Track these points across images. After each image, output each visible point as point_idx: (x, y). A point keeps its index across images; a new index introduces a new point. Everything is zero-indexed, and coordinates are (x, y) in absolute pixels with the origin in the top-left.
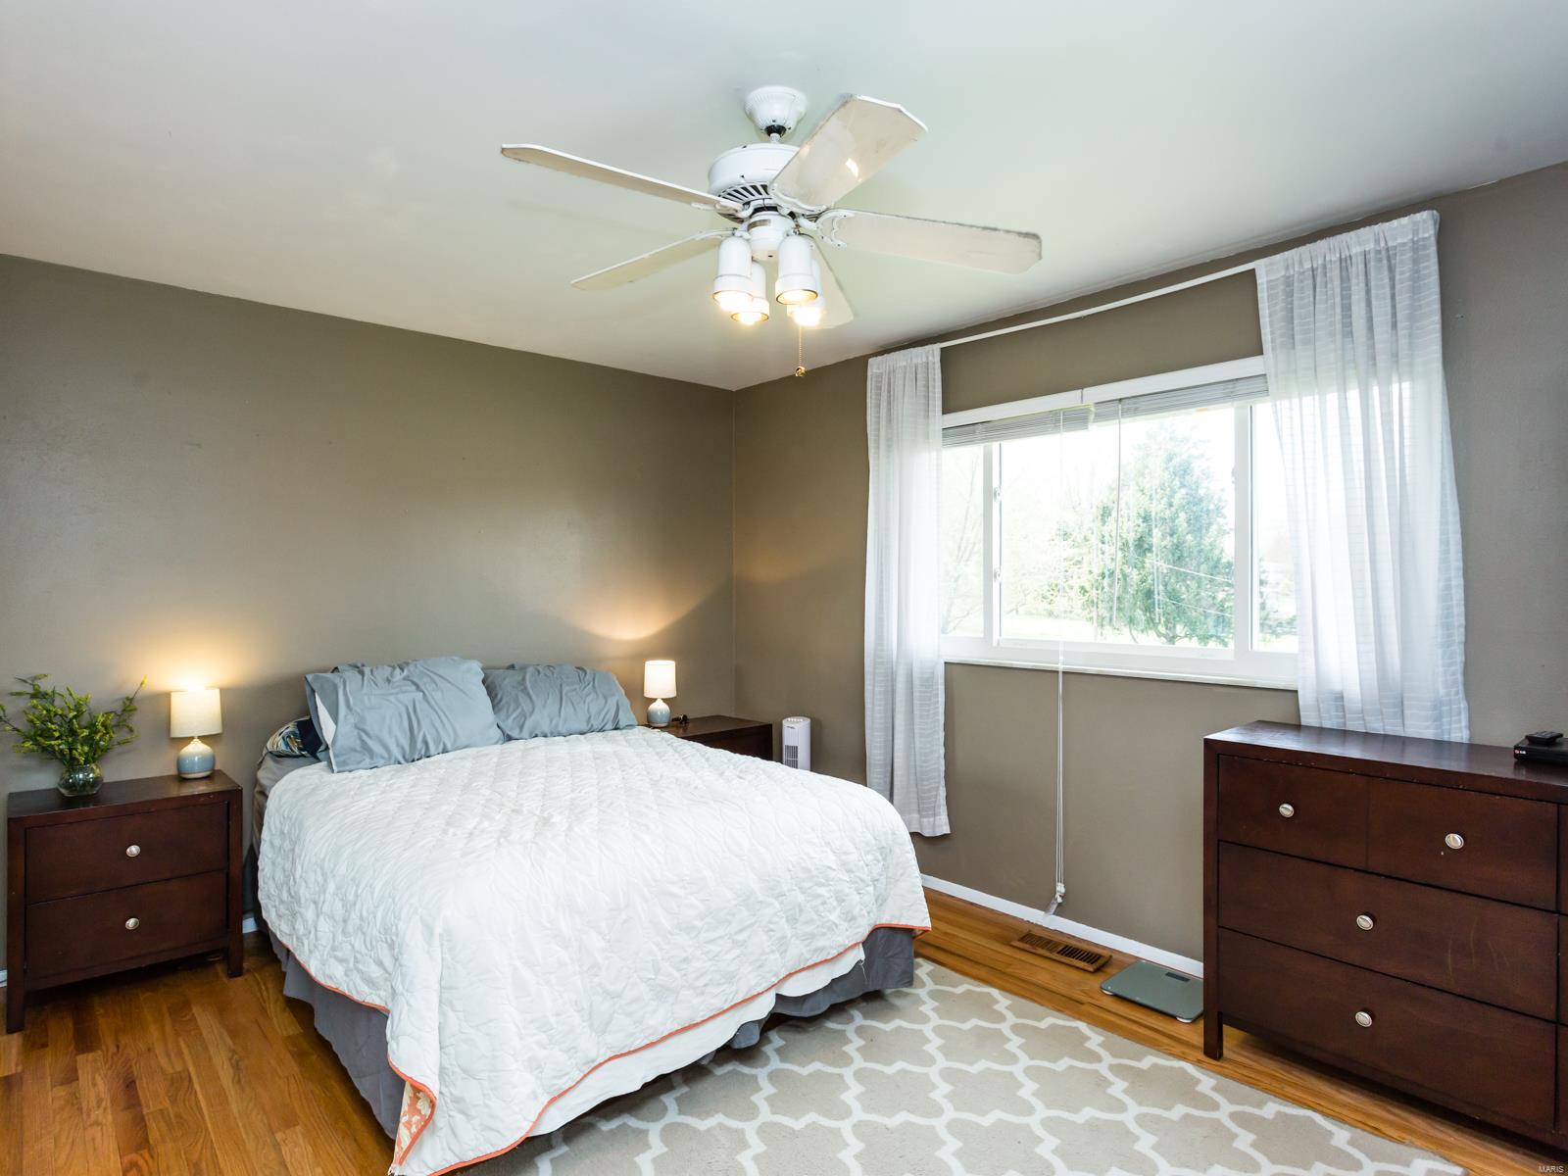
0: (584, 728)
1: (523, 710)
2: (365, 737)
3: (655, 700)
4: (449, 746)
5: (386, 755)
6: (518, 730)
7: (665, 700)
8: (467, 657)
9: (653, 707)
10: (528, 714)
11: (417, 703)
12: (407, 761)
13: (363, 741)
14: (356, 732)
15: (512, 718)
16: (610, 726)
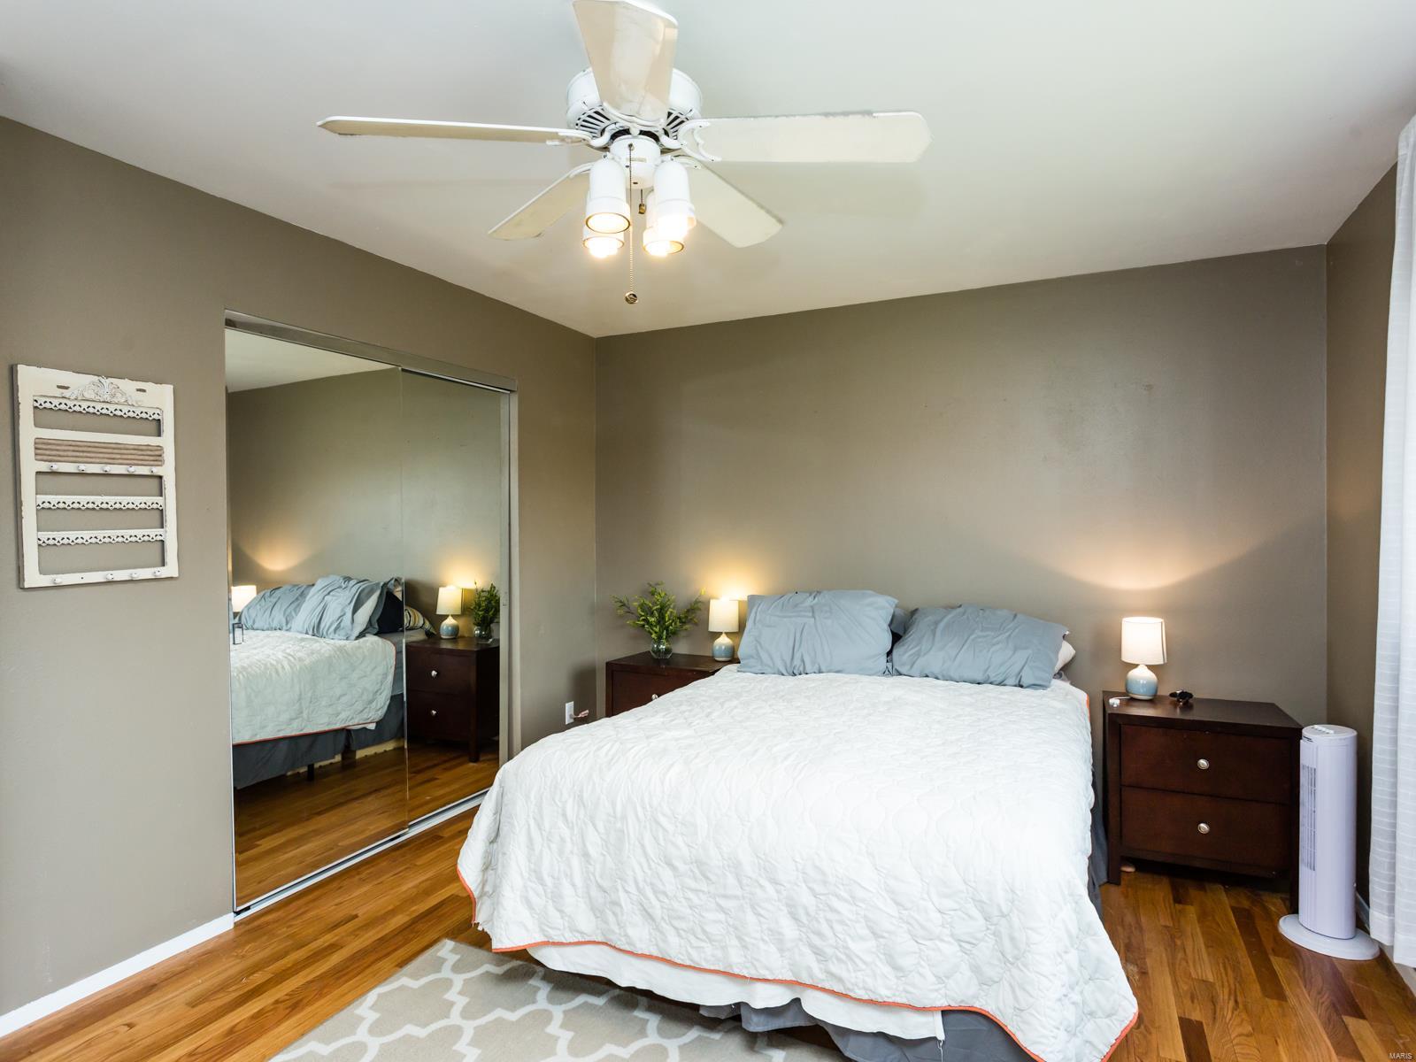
0: (980, 677)
1: (920, 649)
2: (759, 648)
3: (1136, 666)
4: (823, 669)
5: (772, 665)
6: (908, 667)
7: (1150, 667)
8: (882, 591)
9: (1133, 673)
10: (922, 654)
11: (806, 627)
12: (790, 675)
13: (757, 650)
14: (755, 642)
15: (907, 655)
16: (1012, 681)
